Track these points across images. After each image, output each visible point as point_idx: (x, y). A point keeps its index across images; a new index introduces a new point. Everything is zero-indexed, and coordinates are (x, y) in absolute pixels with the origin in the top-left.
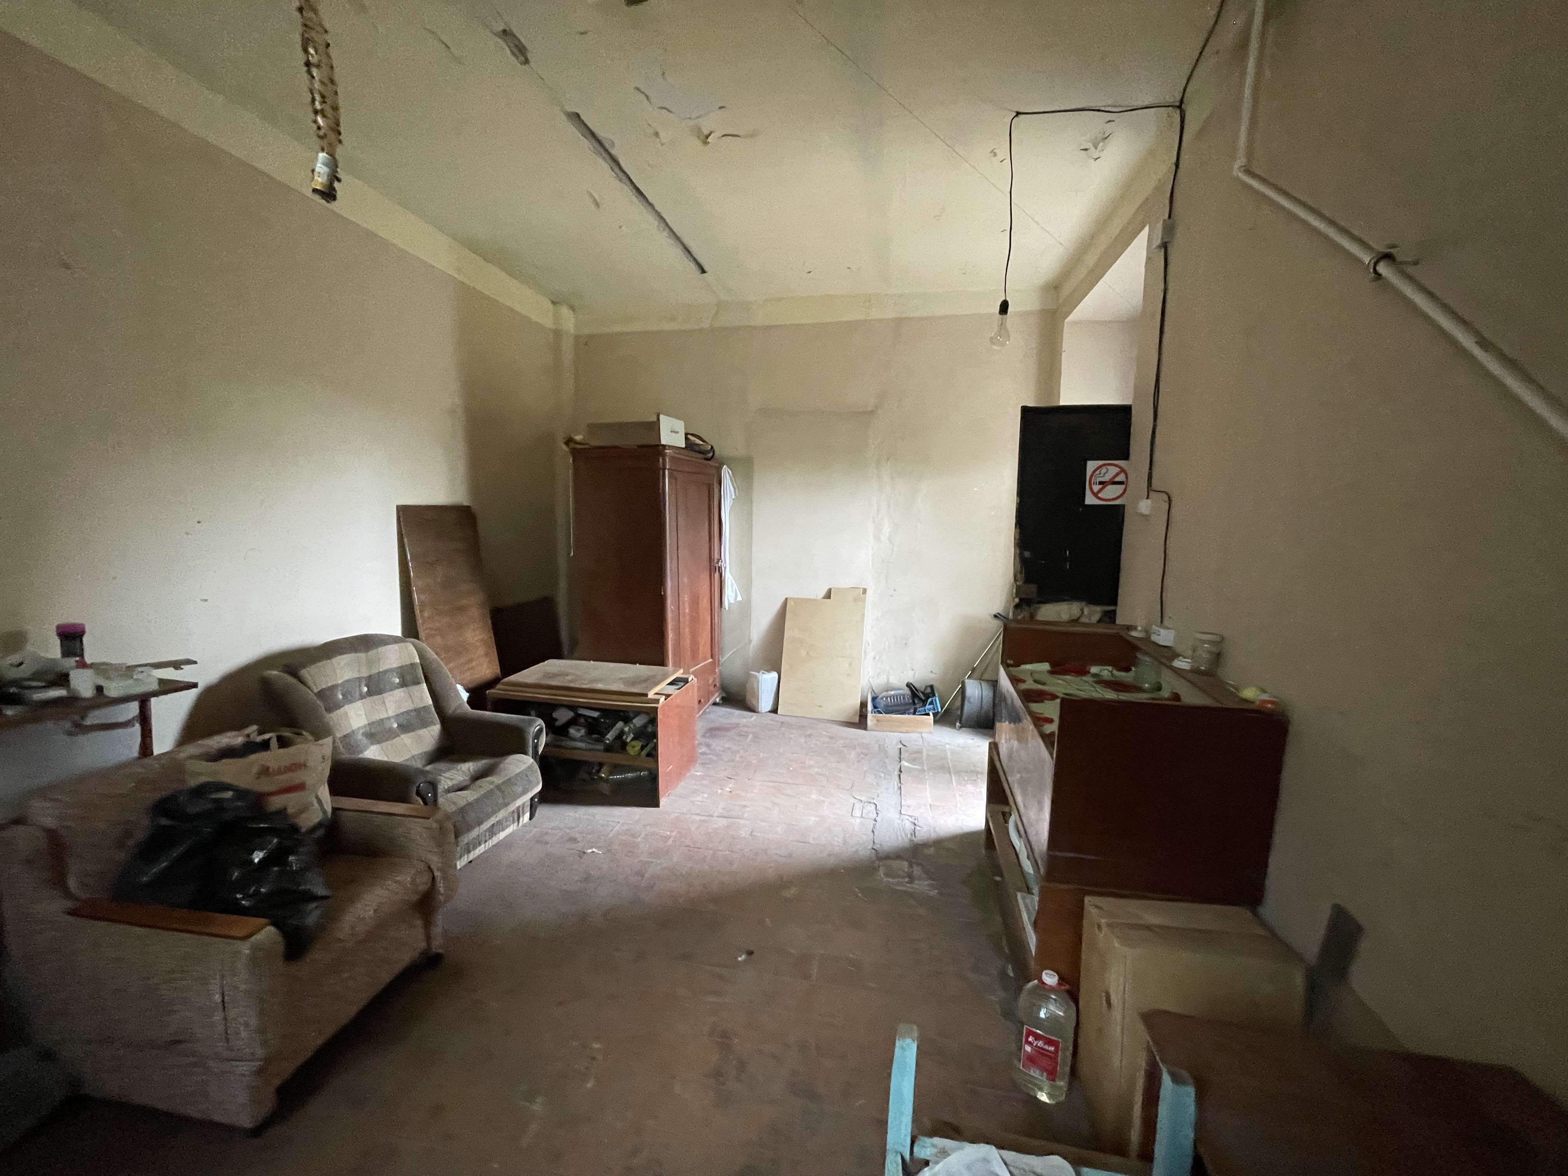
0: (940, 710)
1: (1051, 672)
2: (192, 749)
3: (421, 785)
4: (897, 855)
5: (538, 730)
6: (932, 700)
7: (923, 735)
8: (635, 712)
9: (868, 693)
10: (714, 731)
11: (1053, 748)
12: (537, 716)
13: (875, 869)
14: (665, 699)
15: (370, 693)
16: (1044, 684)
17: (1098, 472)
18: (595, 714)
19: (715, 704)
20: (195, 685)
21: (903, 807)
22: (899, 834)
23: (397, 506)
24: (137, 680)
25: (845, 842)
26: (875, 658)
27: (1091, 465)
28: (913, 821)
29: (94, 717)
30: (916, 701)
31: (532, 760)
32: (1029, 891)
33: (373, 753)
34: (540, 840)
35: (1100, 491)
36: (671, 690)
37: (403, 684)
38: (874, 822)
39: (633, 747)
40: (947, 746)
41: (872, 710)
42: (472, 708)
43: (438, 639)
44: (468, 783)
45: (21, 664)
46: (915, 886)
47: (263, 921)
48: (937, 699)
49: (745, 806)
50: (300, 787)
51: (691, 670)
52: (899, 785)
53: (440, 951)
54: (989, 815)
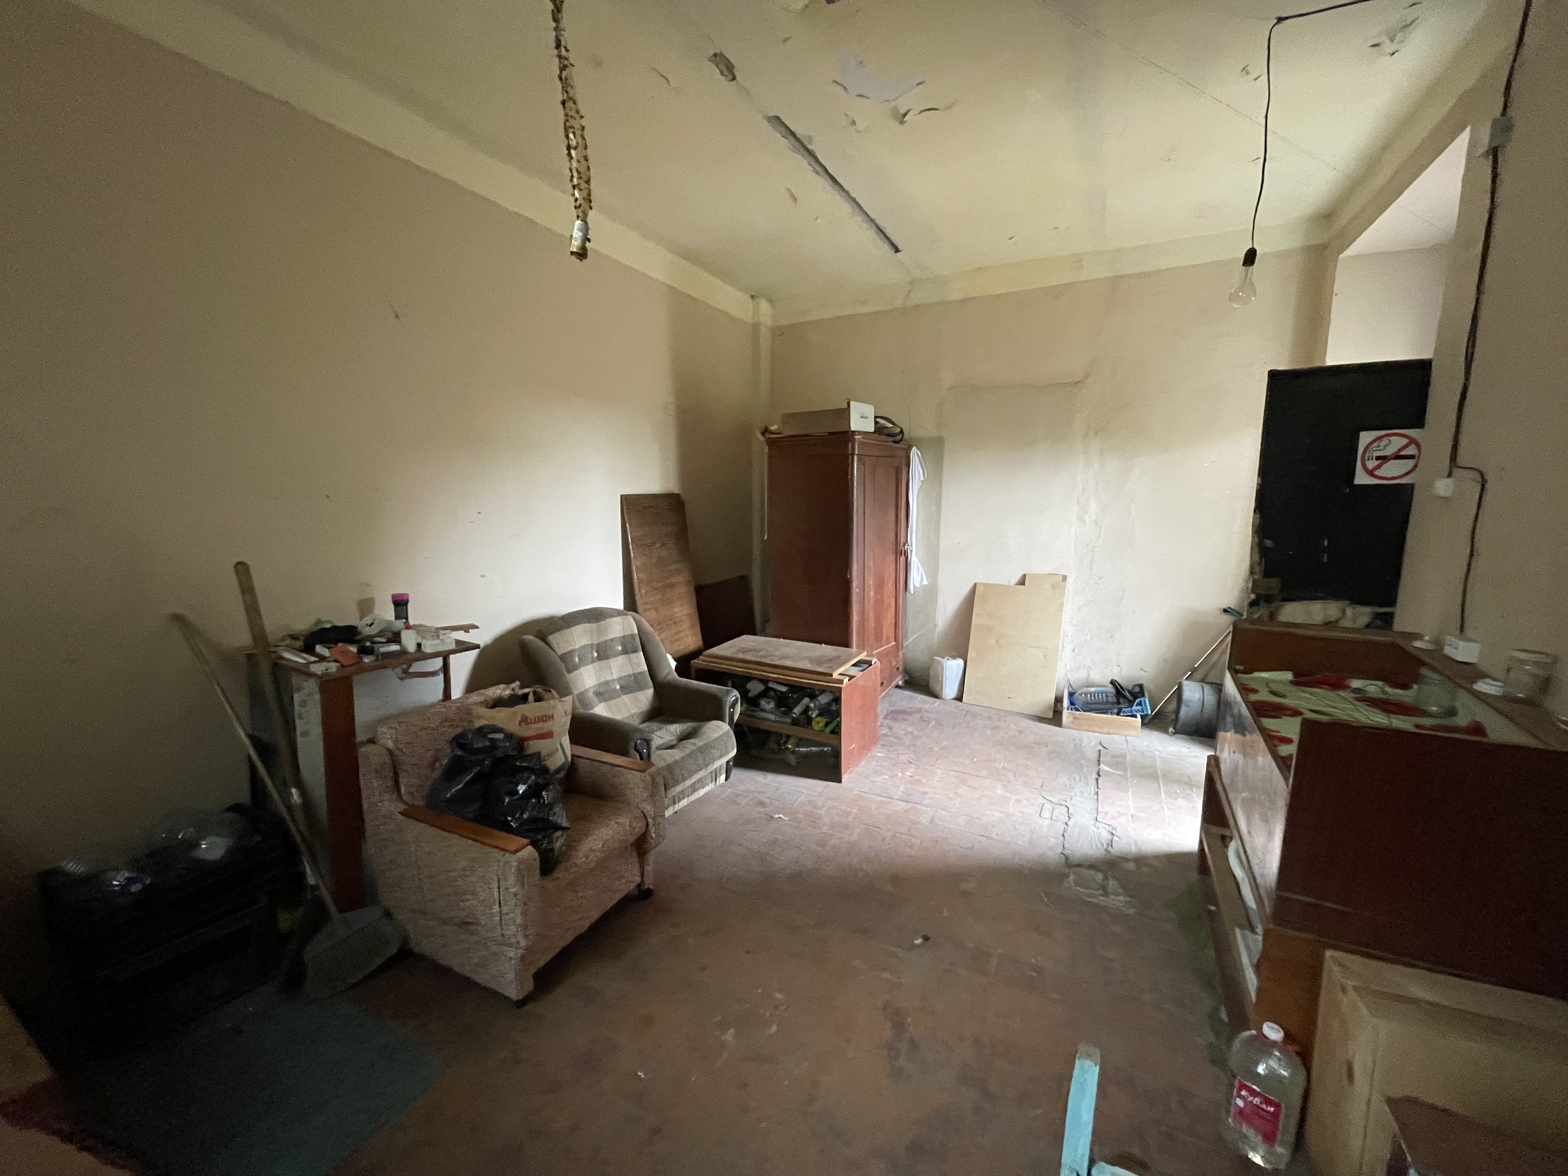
0: (1150, 713)
1: (1294, 683)
2: (476, 697)
3: (639, 741)
4: (1092, 865)
5: (734, 700)
6: (1141, 701)
7: (1128, 738)
8: (819, 690)
9: (1064, 687)
10: (896, 715)
11: (1290, 772)
12: (733, 687)
13: (1065, 876)
14: (849, 680)
15: (599, 658)
16: (1283, 696)
17: (1375, 444)
18: (784, 689)
19: (898, 687)
20: (478, 647)
21: (1099, 814)
22: (1093, 842)
23: (622, 496)
24: (442, 640)
25: (1031, 842)
26: (1074, 651)
27: (1365, 437)
28: (1111, 830)
29: (416, 667)
30: (1121, 700)
31: (728, 727)
32: (1252, 929)
33: (601, 710)
34: (733, 801)
35: (1378, 467)
36: (854, 671)
37: (625, 652)
38: (1066, 826)
39: (818, 723)
40: (1157, 752)
41: (1068, 707)
42: (680, 675)
43: (653, 613)
44: (674, 742)
45: (372, 624)
46: (1110, 900)
47: (526, 841)
48: (1147, 700)
49: (926, 793)
50: (548, 735)
51: (874, 652)
52: (1096, 790)
53: (651, 887)
54: (1203, 835)
